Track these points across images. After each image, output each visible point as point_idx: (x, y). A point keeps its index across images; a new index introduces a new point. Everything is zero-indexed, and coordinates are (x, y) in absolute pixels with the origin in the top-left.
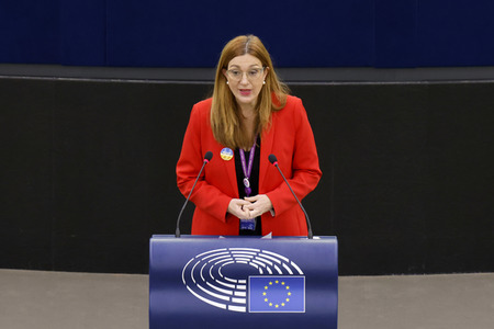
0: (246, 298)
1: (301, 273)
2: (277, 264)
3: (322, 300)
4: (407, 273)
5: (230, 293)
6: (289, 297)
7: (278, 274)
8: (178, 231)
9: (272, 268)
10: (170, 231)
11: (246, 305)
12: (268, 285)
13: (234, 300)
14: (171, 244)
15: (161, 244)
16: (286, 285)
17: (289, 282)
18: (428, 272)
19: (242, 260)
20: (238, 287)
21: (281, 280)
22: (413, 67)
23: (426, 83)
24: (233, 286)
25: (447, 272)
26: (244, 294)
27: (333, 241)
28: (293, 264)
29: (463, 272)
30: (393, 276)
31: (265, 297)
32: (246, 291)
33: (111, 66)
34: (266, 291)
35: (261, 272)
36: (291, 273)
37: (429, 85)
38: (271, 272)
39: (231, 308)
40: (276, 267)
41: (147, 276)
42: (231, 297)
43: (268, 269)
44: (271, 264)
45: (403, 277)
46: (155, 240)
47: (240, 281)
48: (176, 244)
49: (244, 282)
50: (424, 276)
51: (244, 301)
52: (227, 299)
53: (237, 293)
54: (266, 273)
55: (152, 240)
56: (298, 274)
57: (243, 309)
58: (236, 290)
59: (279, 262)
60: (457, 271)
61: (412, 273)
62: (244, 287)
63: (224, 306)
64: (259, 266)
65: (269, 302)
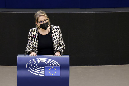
0: (44, 72)
1: (59, 65)
2: (53, 63)
3: (65, 73)
4: (89, 65)
5: (40, 71)
6: (56, 72)
7: (53, 65)
8: (25, 53)
9: (51, 64)
10: (23, 54)
11: (44, 74)
12: (50, 69)
13: (41, 73)
14: (23, 57)
16: (55, 68)
17: (56, 68)
19: (43, 62)
21: (54, 67)
22: (91, 8)
23: (94, 12)
24: (40, 69)
25: (100, 65)
26: (43, 71)
27: (68, 56)
28: (57, 63)
29: (105, 65)
30: (86, 66)
31: (49, 72)
32: (44, 70)
33: (7, 8)
34: (49, 70)
35: (48, 65)
36: (56, 65)
37: (95, 13)
38: (51, 65)
39: (40, 75)
40: (52, 64)
42: (40, 72)
43: (50, 64)
44: (51, 63)
46: (19, 56)
47: (42, 68)
48: (25, 57)
49: (44, 68)
51: (43, 73)
52: (39, 72)
53: (41, 71)
54: (49, 65)
55: (18, 56)
57: (43, 75)
58: (41, 70)
59: (53, 62)
60: (103, 65)
61: (91, 65)
62: (43, 69)
63: (38, 75)
64: (48, 63)
65: (50, 73)
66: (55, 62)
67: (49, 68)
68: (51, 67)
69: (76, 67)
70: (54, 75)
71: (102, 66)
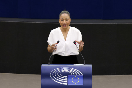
0: (67, 81)
1: (82, 74)
3: (88, 82)
4: (111, 75)
5: (63, 79)
6: (79, 81)
7: (76, 75)
8: (49, 63)
9: (74, 73)
10: (47, 63)
11: (67, 83)
13: (64, 81)
14: (47, 66)
15: (45, 66)
17: (79, 77)
18: (116, 75)
19: (66, 71)
20: (65, 78)
21: (77, 76)
22: (113, 19)
23: (116, 23)
24: (64, 78)
25: (122, 75)
26: (67, 80)
27: (91, 66)
28: (80, 72)
29: (126, 74)
30: (107, 76)
32: (67, 79)
33: (32, 18)
34: (73, 79)
35: (71, 74)
36: (79, 74)
39: (63, 84)
40: (75, 73)
41: (41, 75)
42: (63, 81)
43: (73, 73)
45: (110, 76)
46: (43, 65)
49: (67, 77)
50: (116, 76)
51: (67, 82)
52: (62, 81)
53: (65, 80)
54: (73, 74)
55: (42, 65)
56: (81, 75)
57: (66, 84)
62: (67, 78)
63: (61, 83)
64: (71, 72)
65: (73, 82)
66: (78, 71)
67: (73, 77)
68: (75, 76)
69: (98, 76)
70: (76, 83)
71: (124, 75)
